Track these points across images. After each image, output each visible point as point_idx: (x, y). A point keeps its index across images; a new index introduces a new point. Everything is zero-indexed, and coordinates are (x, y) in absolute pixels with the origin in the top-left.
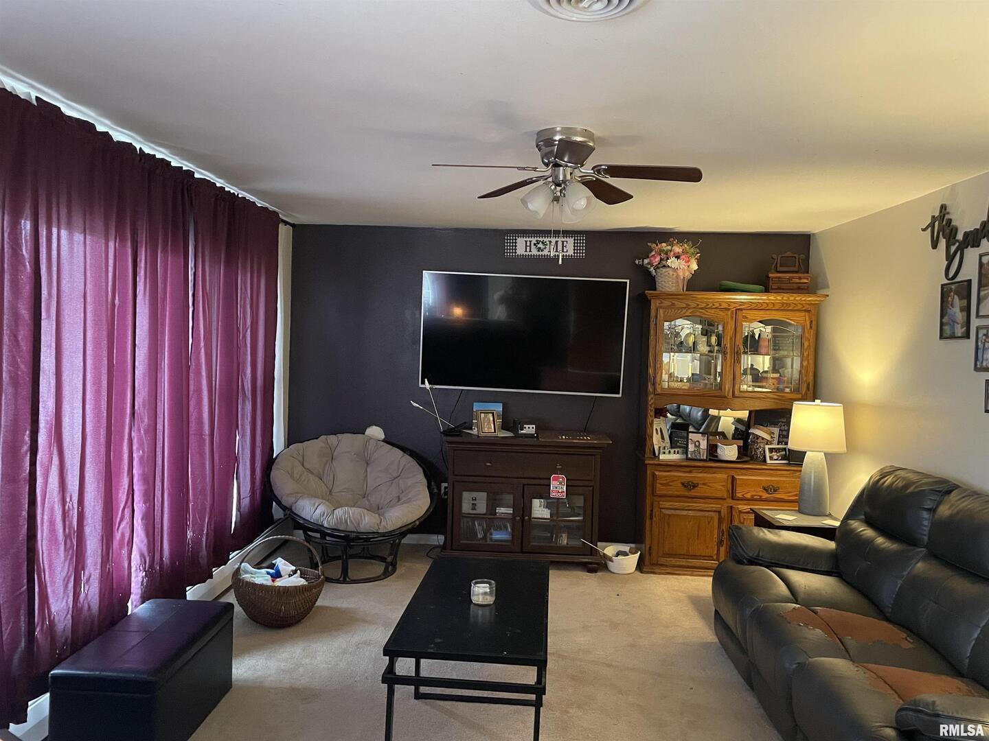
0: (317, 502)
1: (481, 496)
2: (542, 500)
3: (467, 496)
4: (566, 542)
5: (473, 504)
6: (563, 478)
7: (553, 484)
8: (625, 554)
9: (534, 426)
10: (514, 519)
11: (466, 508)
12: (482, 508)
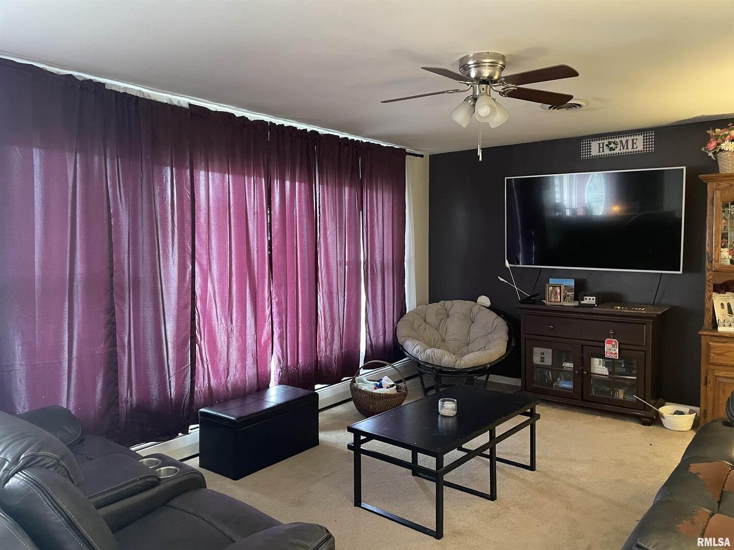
0: (417, 342)
1: (548, 352)
2: (602, 360)
3: (537, 351)
4: (622, 396)
5: (541, 357)
6: (615, 342)
7: (607, 347)
8: (682, 413)
9: (594, 298)
10: (574, 372)
11: (537, 360)
12: (548, 361)
